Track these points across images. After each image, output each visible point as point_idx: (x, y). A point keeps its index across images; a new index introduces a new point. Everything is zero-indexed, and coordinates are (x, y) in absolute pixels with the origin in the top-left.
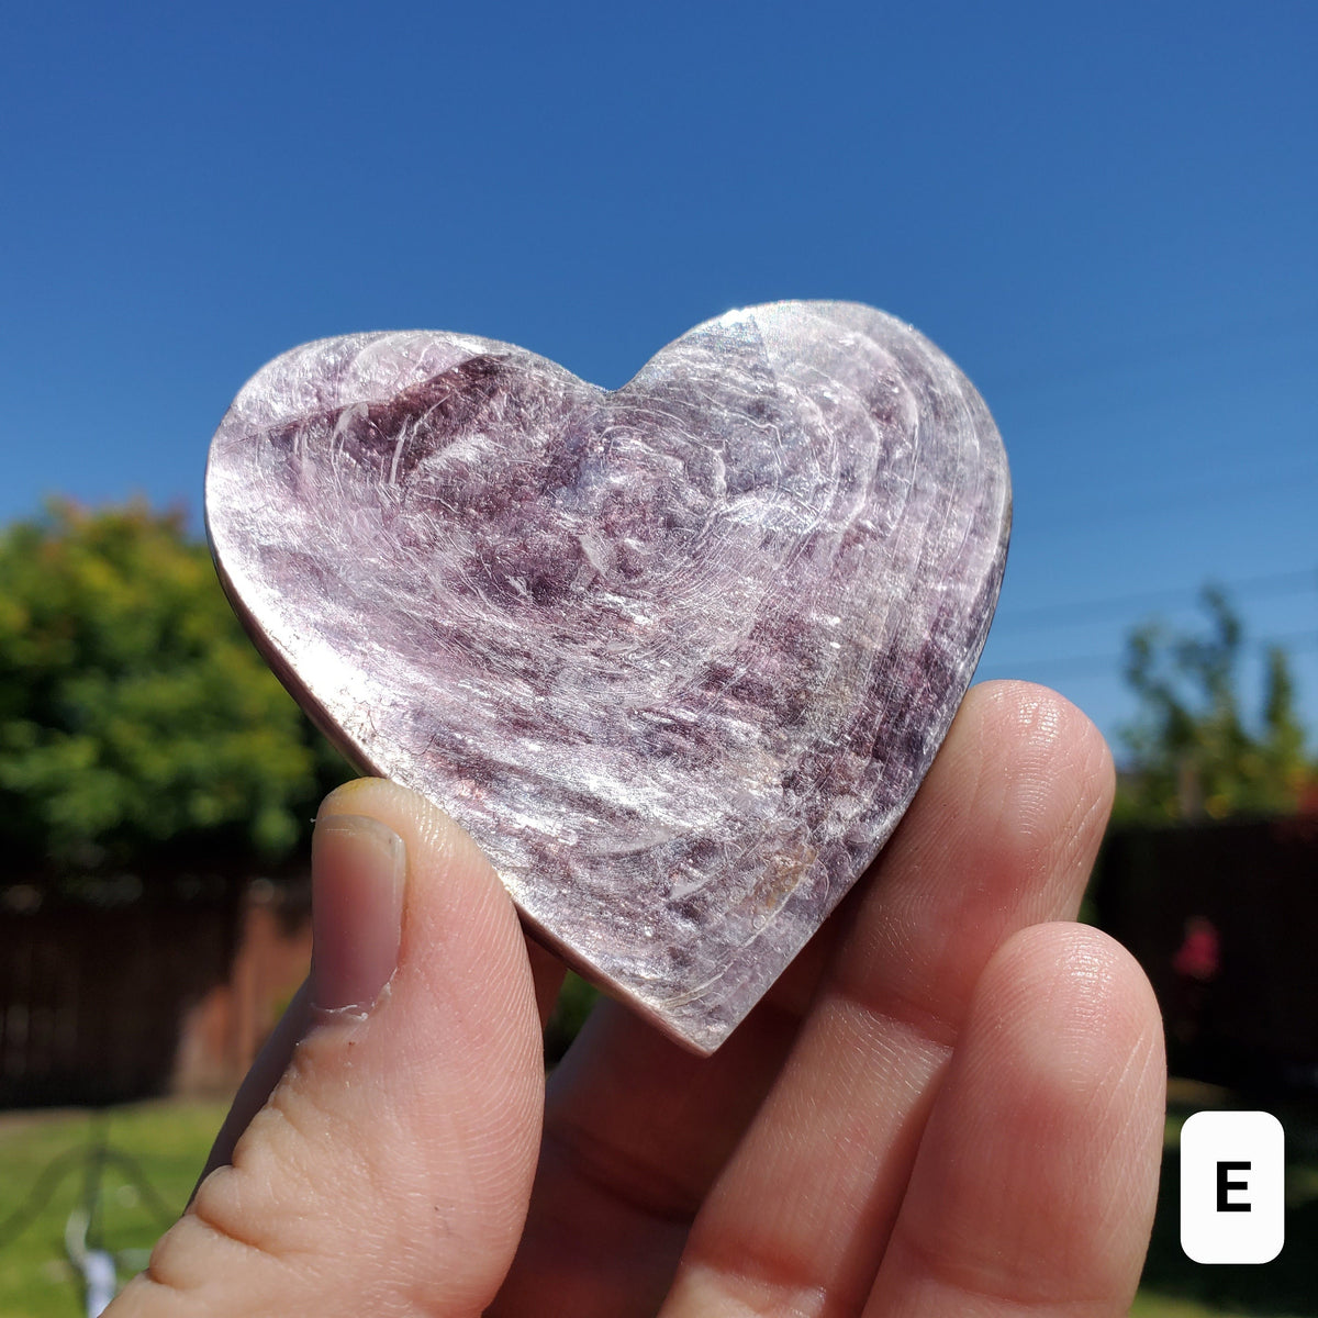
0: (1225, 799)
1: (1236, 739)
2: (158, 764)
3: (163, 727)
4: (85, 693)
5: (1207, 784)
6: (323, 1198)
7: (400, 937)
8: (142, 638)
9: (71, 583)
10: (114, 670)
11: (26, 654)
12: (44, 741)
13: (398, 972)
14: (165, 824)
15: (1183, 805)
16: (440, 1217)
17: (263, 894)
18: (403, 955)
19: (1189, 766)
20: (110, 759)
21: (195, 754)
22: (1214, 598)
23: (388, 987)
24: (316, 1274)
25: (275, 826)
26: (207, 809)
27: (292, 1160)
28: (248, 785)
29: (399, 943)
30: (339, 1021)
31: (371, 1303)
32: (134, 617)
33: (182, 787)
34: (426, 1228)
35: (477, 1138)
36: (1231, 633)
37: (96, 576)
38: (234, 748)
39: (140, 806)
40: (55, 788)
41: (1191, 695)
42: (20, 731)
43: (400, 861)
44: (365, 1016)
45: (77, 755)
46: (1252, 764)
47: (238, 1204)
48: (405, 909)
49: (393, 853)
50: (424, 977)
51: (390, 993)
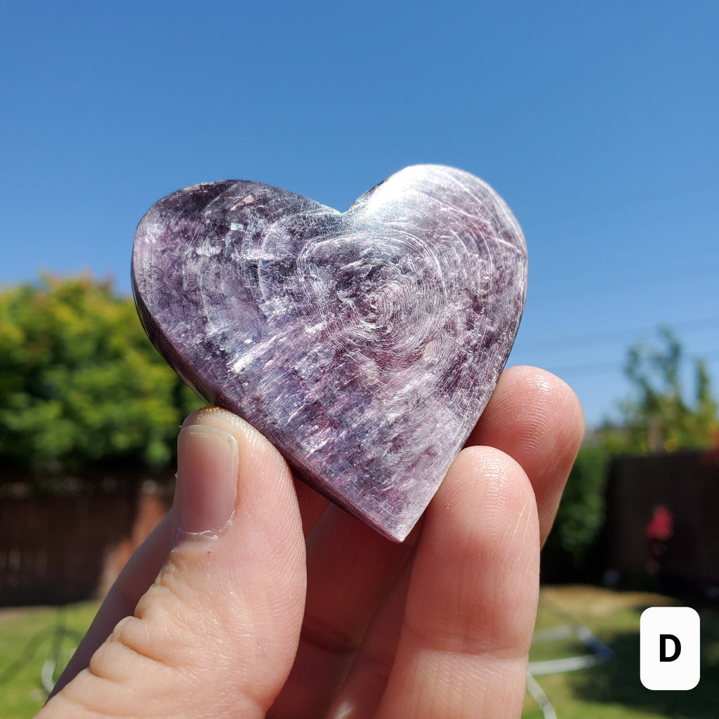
0: (674, 442)
1: (681, 408)
2: (94, 416)
3: (98, 396)
4: (56, 378)
5: (664, 433)
6: (197, 636)
7: (236, 494)
8: (87, 348)
9: (50, 317)
10: (72, 366)
11: (23, 356)
12: (32, 405)
13: (235, 514)
14: (98, 450)
15: (651, 445)
16: (260, 648)
17: (150, 488)
18: (237, 504)
19: (655, 422)
20: (69, 413)
21: (114, 411)
22: (665, 333)
23: (230, 522)
24: (194, 677)
25: (158, 451)
26: (121, 441)
27: (178, 615)
28: (144, 429)
29: (235, 497)
30: (200, 539)
31: (223, 694)
32: (84, 336)
33: (107, 429)
34: (253, 653)
35: (278, 605)
36: (676, 352)
37: (64, 314)
38: (136, 407)
39: (84, 440)
40: (37, 431)
41: (657, 383)
42: (20, 399)
43: (236, 451)
44: (216, 537)
45: (50, 411)
46: (689, 422)
47: (148, 639)
48: (239, 478)
49: (232, 448)
50: (250, 517)
51: (231, 525)
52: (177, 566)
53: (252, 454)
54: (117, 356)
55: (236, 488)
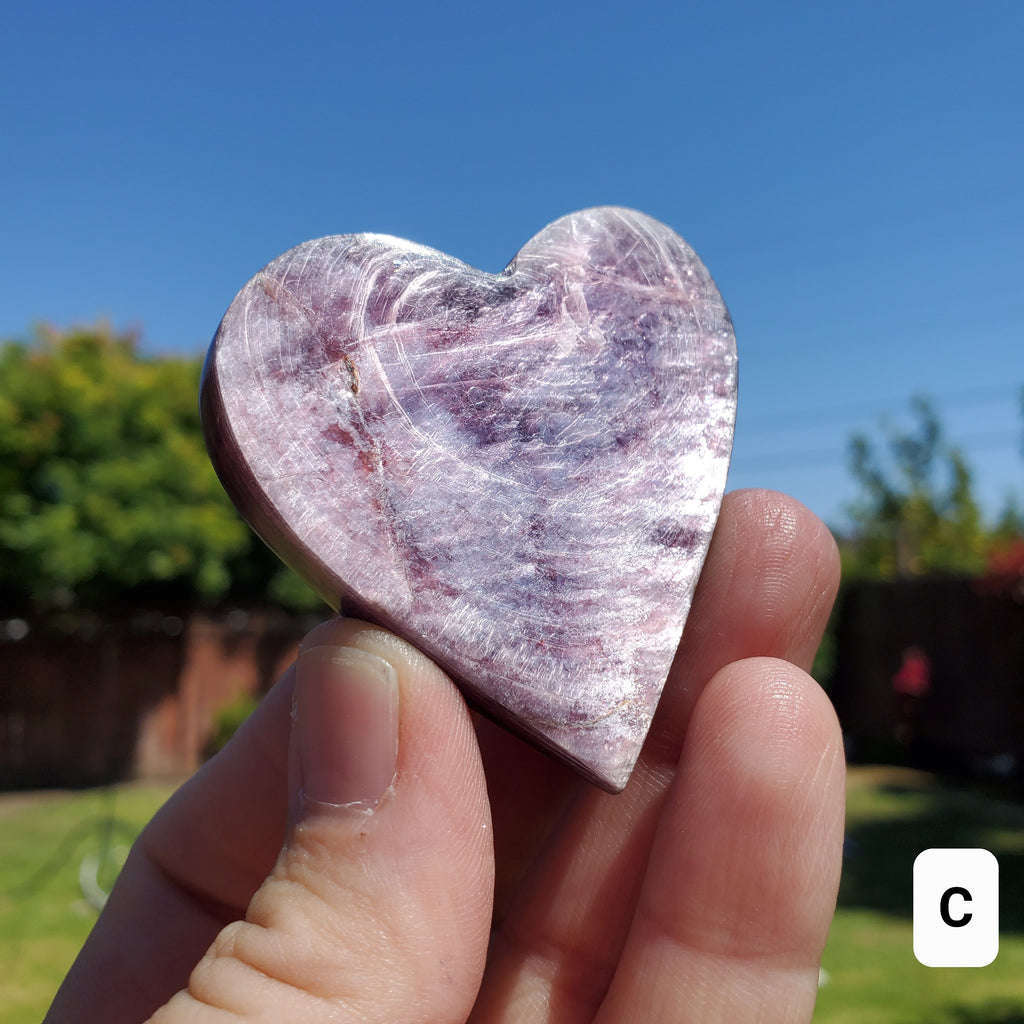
7: (397, 747)
9: (54, 383)
13: (398, 777)
14: (133, 575)
16: (444, 969)
18: (401, 762)
20: (87, 524)
22: (922, 406)
23: (391, 789)
25: (213, 576)
26: (162, 565)
29: (397, 753)
30: (344, 814)
32: (102, 410)
33: (144, 546)
36: (933, 431)
37: (73, 378)
38: (185, 519)
42: (18, 503)
43: (394, 685)
44: (370, 812)
45: (62, 519)
48: (400, 725)
49: (388, 680)
50: (420, 781)
51: (394, 794)
52: (312, 851)
53: (419, 690)
54: (153, 440)
55: (397, 741)
